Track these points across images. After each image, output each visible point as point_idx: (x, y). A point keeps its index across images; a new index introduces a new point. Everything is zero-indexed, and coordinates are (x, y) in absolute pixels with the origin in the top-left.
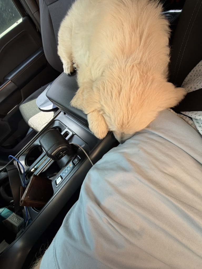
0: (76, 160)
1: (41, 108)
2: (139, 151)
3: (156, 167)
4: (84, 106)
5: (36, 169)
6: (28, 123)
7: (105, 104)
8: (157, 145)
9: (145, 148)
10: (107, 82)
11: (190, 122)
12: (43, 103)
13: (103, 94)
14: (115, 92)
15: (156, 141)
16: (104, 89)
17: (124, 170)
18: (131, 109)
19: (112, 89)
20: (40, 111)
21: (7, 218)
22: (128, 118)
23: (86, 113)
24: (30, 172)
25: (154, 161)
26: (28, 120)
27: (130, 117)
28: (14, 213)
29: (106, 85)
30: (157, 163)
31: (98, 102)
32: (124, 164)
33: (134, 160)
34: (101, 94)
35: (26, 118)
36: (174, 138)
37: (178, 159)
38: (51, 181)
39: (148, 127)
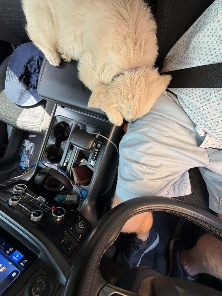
0: (99, 145)
1: (22, 105)
2: (151, 128)
3: (162, 135)
4: (103, 107)
5: (67, 163)
6: (17, 127)
7: (122, 104)
8: (160, 121)
9: (153, 125)
10: (123, 89)
11: (176, 100)
12: (19, 98)
13: (120, 98)
14: (130, 96)
15: (159, 119)
16: (121, 94)
17: (146, 142)
18: (142, 104)
19: (128, 95)
20: (22, 108)
21: (66, 199)
22: (140, 109)
23: (105, 111)
24: (63, 167)
25: (160, 132)
26: (16, 123)
27: (141, 109)
28: (67, 195)
29: (122, 91)
30: (162, 133)
31: (116, 103)
32: (145, 138)
33: (149, 135)
34: (119, 98)
35: (10, 122)
36: (169, 115)
37: (172, 127)
38: (86, 166)
39: (151, 110)
